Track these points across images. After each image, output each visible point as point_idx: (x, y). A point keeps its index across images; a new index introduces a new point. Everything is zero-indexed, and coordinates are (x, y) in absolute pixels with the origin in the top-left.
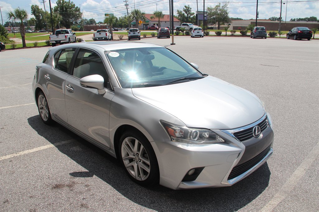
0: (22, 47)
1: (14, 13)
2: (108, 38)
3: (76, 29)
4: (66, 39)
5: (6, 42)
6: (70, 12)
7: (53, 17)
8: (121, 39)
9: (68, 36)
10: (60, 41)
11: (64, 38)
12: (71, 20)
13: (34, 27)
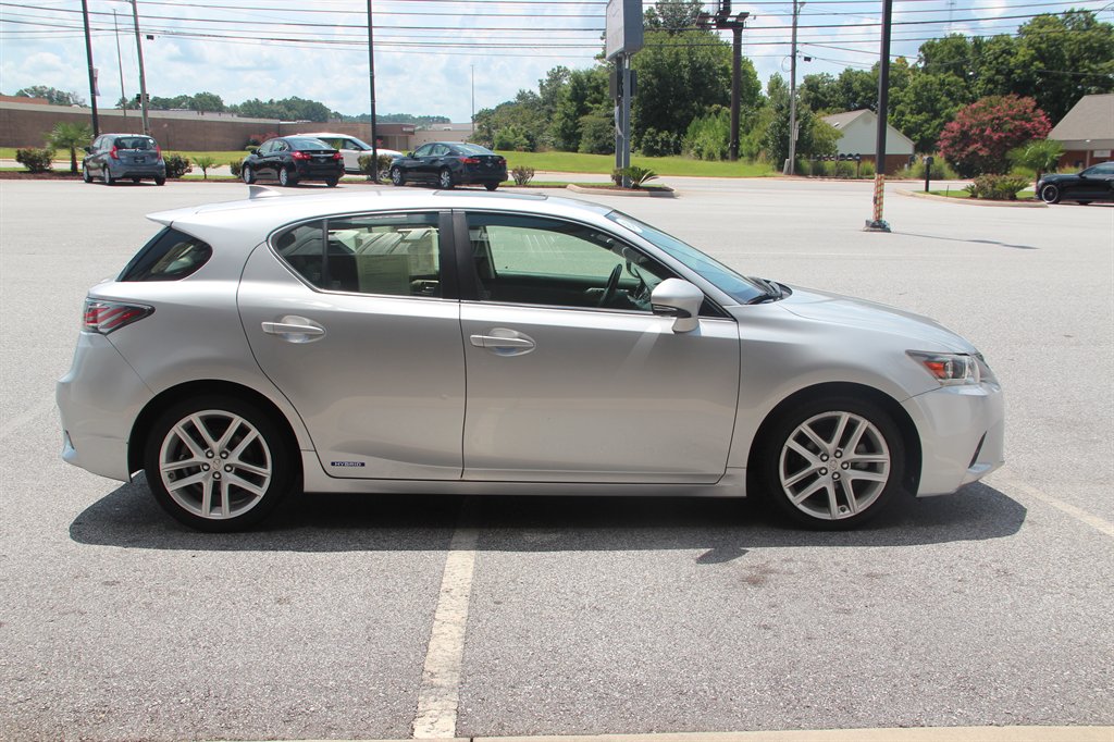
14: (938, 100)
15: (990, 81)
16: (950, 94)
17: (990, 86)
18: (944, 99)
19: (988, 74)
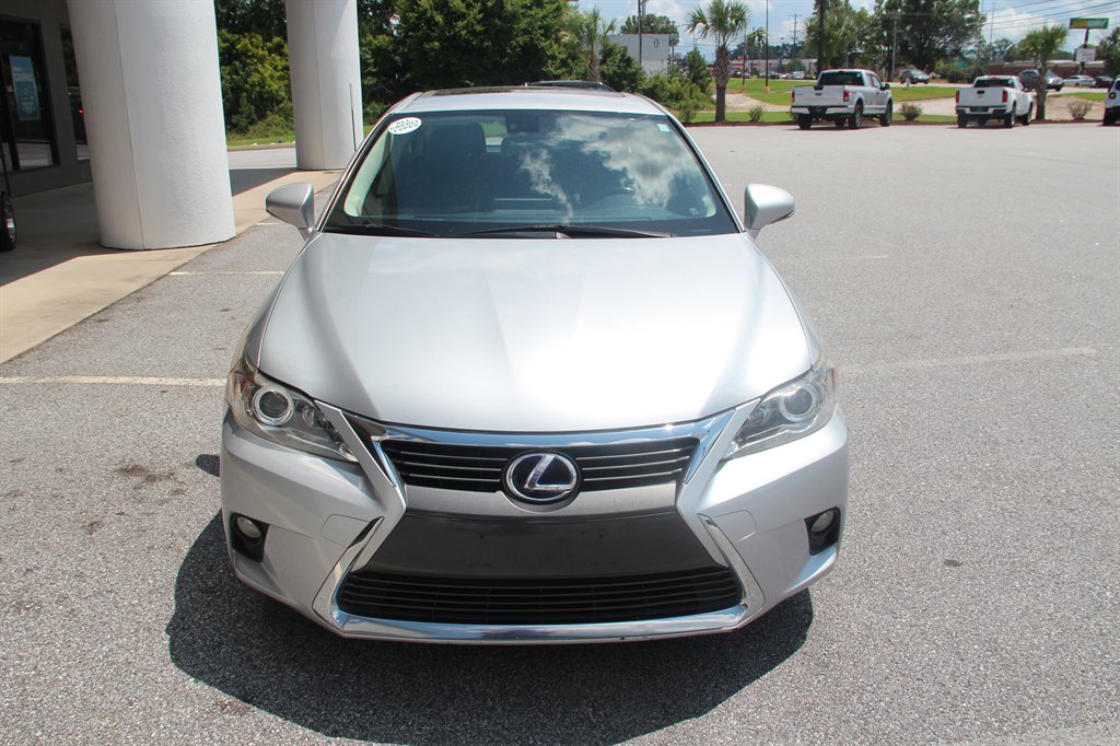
0: (714, 120)
1: (707, 15)
2: (1009, 110)
3: (957, 74)
4: (846, 103)
5: (700, 104)
6: (941, 12)
7: (827, 26)
8: (1079, 119)
9: (854, 93)
10: (825, 108)
11: (839, 99)
12: (940, 43)
13: (815, 61)
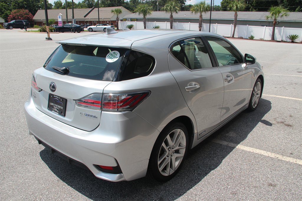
14: (2, 10)
15: (14, 5)
16: (5, 8)
17: (15, 7)
18: (4, 9)
19: (14, 4)
